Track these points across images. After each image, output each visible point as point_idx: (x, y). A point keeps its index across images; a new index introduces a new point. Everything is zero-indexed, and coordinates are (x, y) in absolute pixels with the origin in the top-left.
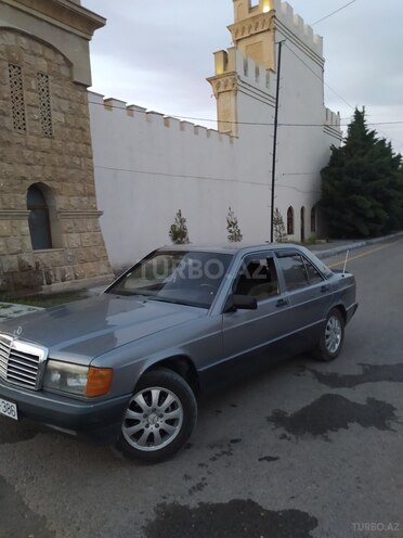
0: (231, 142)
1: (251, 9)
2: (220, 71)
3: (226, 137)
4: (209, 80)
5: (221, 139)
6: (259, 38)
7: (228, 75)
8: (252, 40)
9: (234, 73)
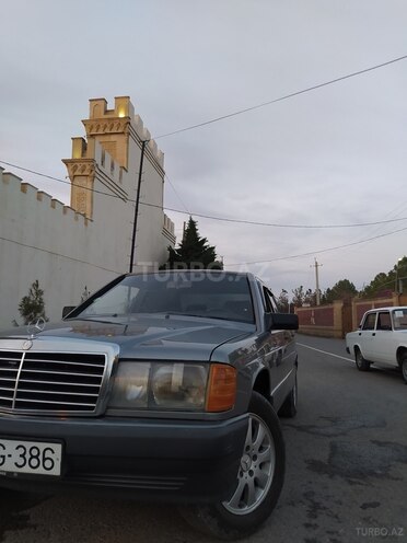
0: (86, 224)
1: (106, 112)
2: (78, 156)
3: (80, 217)
4: (65, 161)
5: (76, 219)
6: (113, 138)
7: (87, 160)
8: (107, 138)
9: (93, 160)
